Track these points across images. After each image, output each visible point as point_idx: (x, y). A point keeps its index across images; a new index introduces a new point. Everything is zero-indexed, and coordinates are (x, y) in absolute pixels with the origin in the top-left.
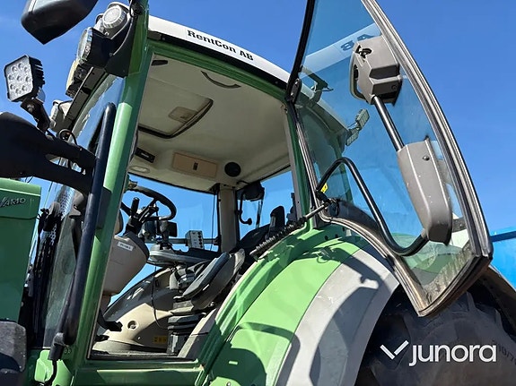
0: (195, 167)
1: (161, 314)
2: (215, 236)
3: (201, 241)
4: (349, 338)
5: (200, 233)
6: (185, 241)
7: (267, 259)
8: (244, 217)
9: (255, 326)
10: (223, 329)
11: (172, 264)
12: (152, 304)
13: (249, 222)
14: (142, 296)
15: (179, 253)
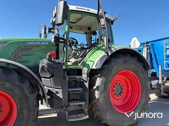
0: (81, 29)
1: (76, 60)
2: (86, 44)
3: (83, 45)
4: (101, 62)
5: (83, 43)
6: (80, 45)
7: (92, 51)
8: (92, 40)
9: (89, 61)
10: (85, 61)
11: (78, 50)
12: (74, 58)
13: (94, 40)
14: (73, 57)
15: (79, 48)
